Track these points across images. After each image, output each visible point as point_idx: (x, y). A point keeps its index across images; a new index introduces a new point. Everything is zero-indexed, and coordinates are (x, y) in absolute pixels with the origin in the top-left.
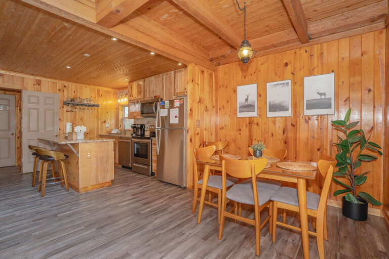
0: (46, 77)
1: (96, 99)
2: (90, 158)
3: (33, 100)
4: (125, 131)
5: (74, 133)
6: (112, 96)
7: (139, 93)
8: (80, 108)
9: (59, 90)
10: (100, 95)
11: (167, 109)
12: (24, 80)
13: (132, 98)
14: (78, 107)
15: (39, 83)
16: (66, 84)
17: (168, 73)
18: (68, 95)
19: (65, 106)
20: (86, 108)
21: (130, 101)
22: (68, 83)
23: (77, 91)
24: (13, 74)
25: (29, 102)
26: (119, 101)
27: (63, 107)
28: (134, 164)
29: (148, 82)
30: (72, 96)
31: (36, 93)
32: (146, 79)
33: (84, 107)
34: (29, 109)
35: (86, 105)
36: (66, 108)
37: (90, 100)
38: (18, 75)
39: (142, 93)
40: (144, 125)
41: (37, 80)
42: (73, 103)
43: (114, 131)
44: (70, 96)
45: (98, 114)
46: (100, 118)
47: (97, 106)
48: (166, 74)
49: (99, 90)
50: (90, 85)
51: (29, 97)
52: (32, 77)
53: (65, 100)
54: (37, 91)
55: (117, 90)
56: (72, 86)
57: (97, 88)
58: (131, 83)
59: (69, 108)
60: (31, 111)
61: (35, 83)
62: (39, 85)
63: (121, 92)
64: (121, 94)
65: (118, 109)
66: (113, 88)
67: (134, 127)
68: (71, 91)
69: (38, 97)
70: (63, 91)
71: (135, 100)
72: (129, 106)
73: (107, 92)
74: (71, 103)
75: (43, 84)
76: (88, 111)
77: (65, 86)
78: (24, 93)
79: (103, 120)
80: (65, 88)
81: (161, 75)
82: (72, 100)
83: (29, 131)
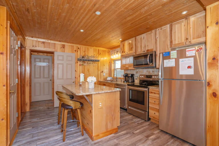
0: (68, 42)
1: (97, 56)
2: (102, 108)
3: (60, 58)
4: (117, 78)
5: (86, 83)
6: (107, 53)
7: (131, 49)
8: (88, 63)
9: (75, 51)
10: (99, 54)
11: (174, 60)
12: (56, 45)
13: (124, 54)
14: (86, 62)
15: (64, 46)
16: (79, 46)
17: (163, 27)
18: (80, 54)
19: (79, 62)
20: (91, 62)
21: (122, 56)
22: (81, 46)
23: (86, 51)
24: (49, 41)
25: (58, 60)
26: (112, 57)
27: (77, 62)
28: (129, 107)
29: (139, 39)
30: (83, 54)
31: (62, 54)
32: (137, 37)
33: (90, 62)
34: (58, 64)
35: (91, 60)
36: (79, 63)
37: (94, 57)
38: (52, 42)
39: (134, 49)
40: (134, 74)
41: (63, 45)
42: (83, 60)
43: (109, 79)
44: (81, 55)
45: (98, 66)
46: (99, 69)
47: (98, 61)
48: (160, 29)
49: (99, 50)
50: (93, 46)
51: (58, 56)
52: (60, 43)
53: (79, 58)
54: (63, 52)
55: (110, 50)
56: (83, 47)
57: (97, 48)
58: (123, 43)
59: (81, 63)
60: (59, 65)
61: (62, 46)
62: (64, 48)
63: (113, 51)
64: (113, 52)
65: (111, 63)
66: (107, 48)
67: (126, 76)
68: (82, 51)
69: (63, 56)
70: (78, 51)
71: (127, 55)
72: (121, 60)
73: (104, 51)
74: (82, 59)
75: (66, 47)
76: (92, 64)
77: (79, 48)
78: (56, 54)
79: (102, 71)
80: (78, 49)
81: (153, 31)
82: (83, 57)
83: (58, 79)
